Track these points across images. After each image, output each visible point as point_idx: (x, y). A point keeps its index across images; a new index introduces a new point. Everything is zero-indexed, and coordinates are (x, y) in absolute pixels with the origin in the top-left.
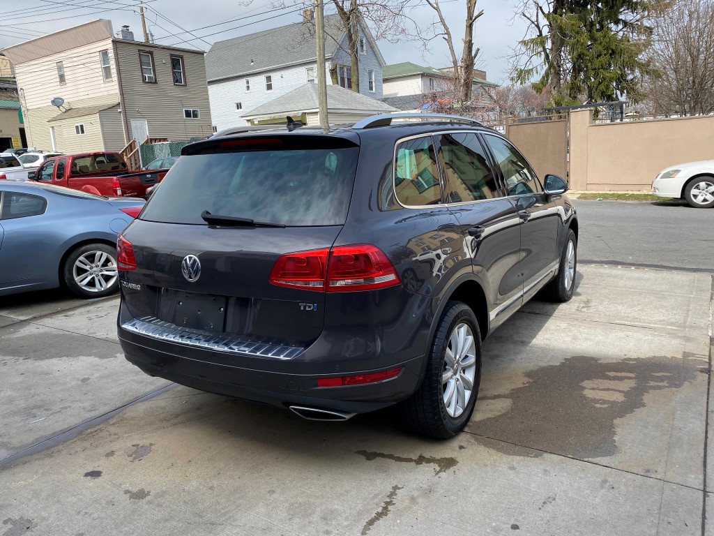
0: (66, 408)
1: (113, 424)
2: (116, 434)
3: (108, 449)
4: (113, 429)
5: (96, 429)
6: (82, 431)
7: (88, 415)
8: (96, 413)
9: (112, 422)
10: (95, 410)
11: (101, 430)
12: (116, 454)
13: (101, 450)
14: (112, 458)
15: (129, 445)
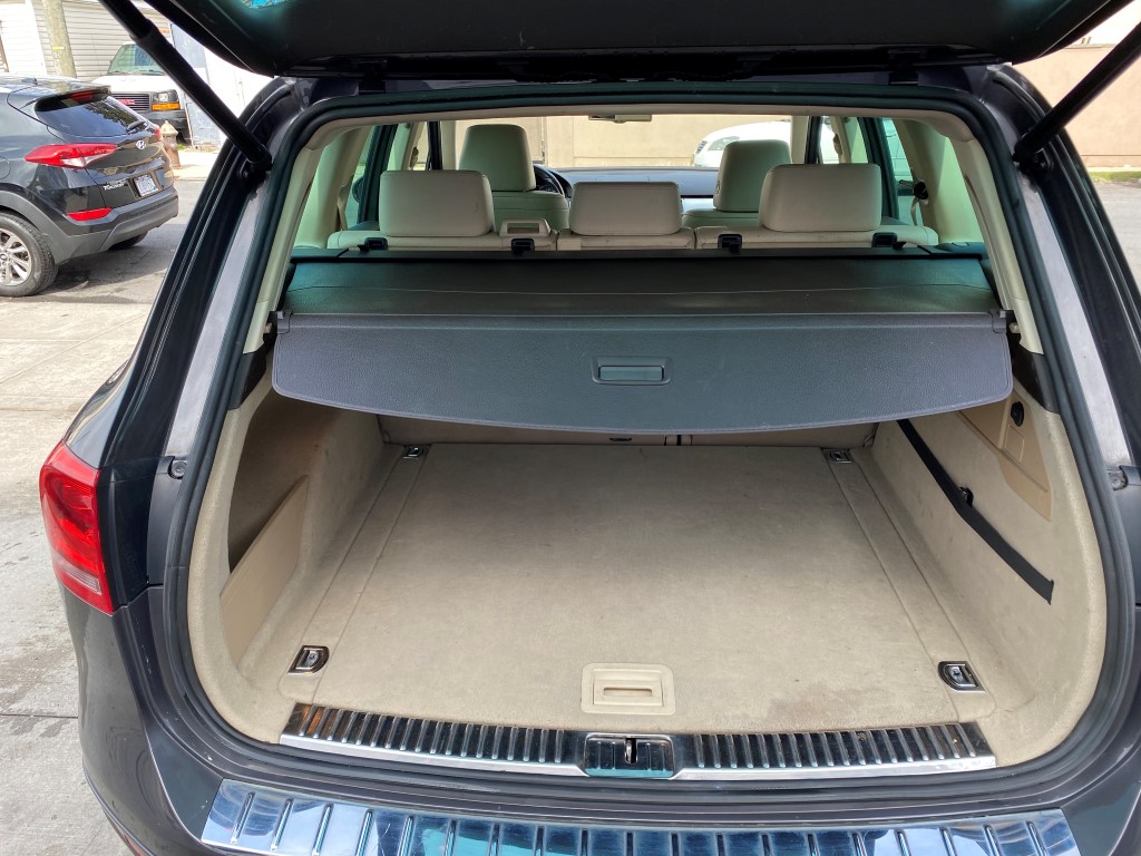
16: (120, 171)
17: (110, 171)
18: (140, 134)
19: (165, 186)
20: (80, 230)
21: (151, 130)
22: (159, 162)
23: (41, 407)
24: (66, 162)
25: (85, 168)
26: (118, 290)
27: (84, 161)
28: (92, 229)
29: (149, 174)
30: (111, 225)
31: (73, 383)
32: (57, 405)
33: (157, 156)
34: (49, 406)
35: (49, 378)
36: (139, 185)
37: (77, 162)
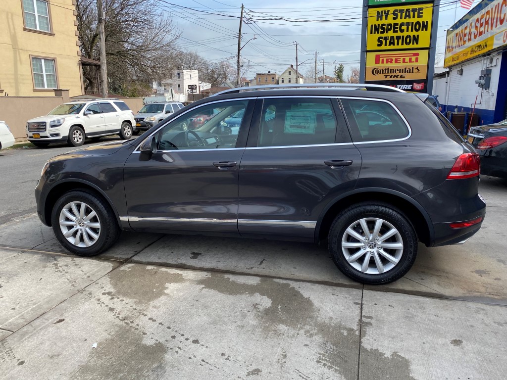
0: (499, 323)
1: (479, 292)
2: (484, 286)
3: (496, 282)
4: (482, 290)
5: (492, 296)
6: (502, 300)
7: (488, 308)
8: (481, 306)
9: (478, 294)
10: (480, 308)
11: (490, 294)
12: (494, 278)
13: (500, 283)
14: (499, 277)
15: (483, 278)
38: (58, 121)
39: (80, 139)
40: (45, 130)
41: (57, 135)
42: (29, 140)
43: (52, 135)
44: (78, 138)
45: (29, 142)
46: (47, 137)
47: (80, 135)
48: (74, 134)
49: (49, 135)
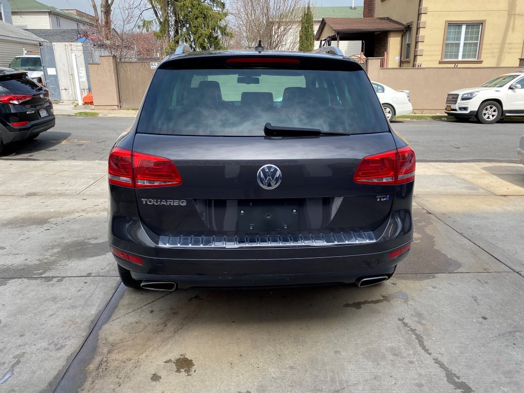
16: (31, 107)
17: (28, 106)
18: (41, 92)
19: (50, 114)
20: (15, 130)
21: (45, 90)
22: (48, 104)
23: (14, 194)
24: (11, 102)
25: (19, 104)
26: (30, 156)
27: (19, 102)
28: (20, 130)
29: (44, 109)
30: (28, 129)
31: (25, 186)
32: (20, 194)
33: (47, 102)
34: (17, 194)
35: (13, 185)
36: (41, 113)
37: (16, 102)
38: (471, 94)
39: (493, 116)
40: (456, 103)
41: (465, 109)
42: (445, 112)
43: (461, 109)
44: (490, 114)
45: (447, 115)
46: (455, 110)
47: (494, 111)
48: (487, 109)
49: (457, 108)
